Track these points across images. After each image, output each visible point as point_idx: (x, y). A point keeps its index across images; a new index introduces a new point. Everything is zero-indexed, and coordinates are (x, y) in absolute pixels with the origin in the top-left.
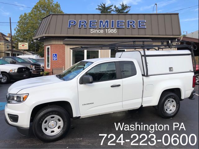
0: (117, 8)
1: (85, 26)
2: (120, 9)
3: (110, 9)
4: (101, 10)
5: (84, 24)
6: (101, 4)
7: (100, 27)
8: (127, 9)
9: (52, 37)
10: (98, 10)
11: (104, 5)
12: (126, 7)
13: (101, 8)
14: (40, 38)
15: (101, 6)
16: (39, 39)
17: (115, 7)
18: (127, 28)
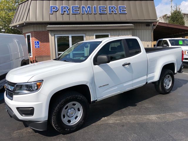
1: (67, 12)
5: (66, 10)
7: (83, 12)
9: (33, 24)
14: (19, 25)
16: (17, 26)
18: (109, 14)
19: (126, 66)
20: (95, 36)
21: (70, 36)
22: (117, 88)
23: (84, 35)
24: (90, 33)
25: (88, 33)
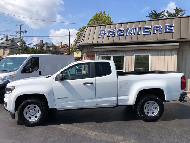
0: (170, 13)
2: (173, 13)
3: (162, 15)
4: (151, 17)
6: (152, 12)
8: (181, 13)
10: (149, 17)
11: (155, 12)
12: (180, 11)
13: (152, 15)
15: (151, 13)
17: (167, 12)
18: (153, 34)
19: (87, 85)
20: (134, 56)
21: (112, 56)
22: (77, 102)
23: (124, 55)
24: (130, 53)
25: (127, 53)
